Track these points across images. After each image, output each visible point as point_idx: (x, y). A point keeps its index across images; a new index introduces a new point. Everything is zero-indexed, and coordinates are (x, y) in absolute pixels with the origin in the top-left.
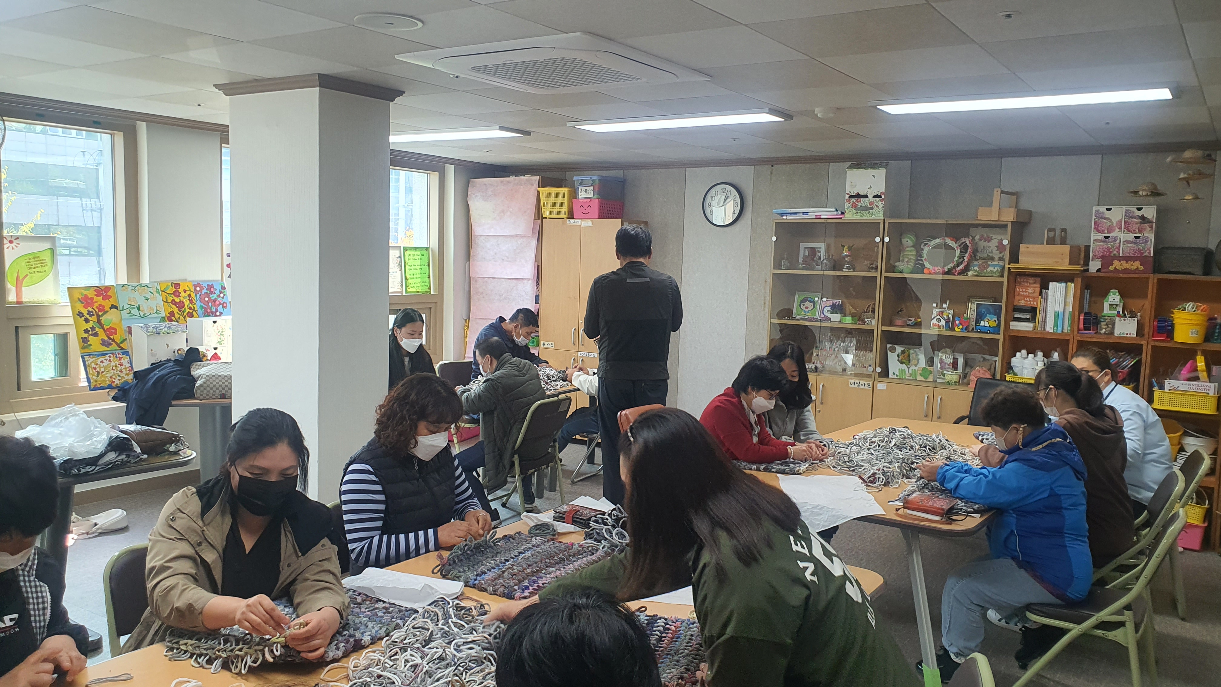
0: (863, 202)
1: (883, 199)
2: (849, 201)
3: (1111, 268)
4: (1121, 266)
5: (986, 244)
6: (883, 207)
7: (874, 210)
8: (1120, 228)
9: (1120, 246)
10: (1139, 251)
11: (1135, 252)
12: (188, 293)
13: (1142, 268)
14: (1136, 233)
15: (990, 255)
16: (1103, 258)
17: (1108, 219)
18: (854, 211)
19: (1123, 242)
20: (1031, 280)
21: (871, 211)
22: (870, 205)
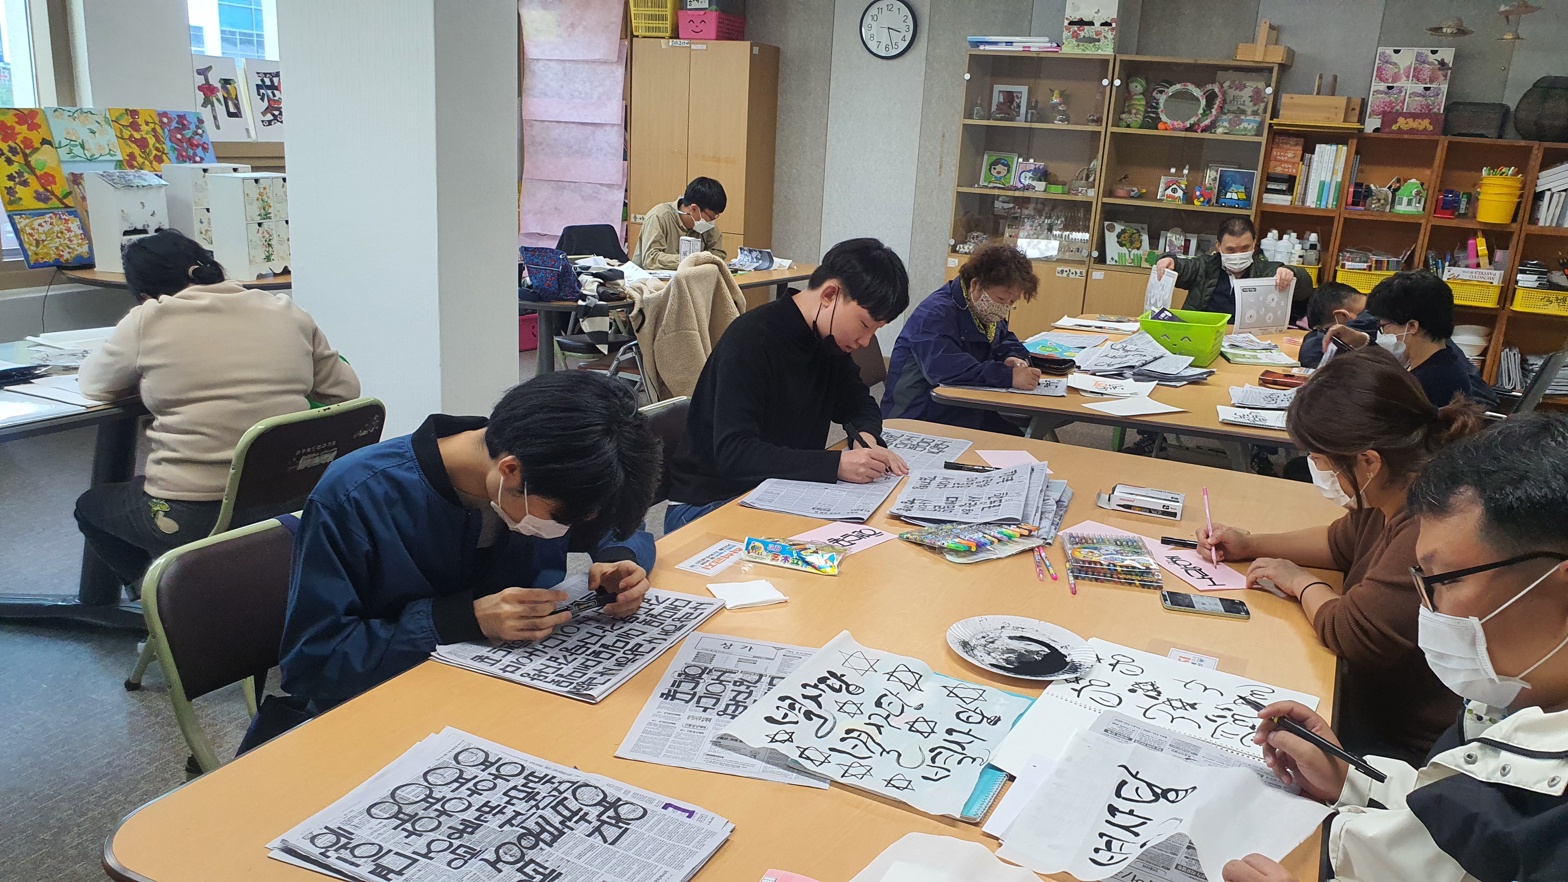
0: (1087, 31)
1: (1113, 29)
2: (1068, 30)
3: (1394, 127)
4: (1406, 125)
5: (1237, 93)
6: (1113, 39)
8: (1408, 77)
9: (1405, 99)
10: (1428, 105)
11: (1422, 108)
12: (152, 126)
13: (1431, 128)
14: (1426, 84)
15: (1241, 107)
16: (1384, 114)
17: (1395, 64)
18: (1074, 42)
19: (1410, 94)
20: (1293, 141)
21: (1097, 43)
22: (1097, 35)
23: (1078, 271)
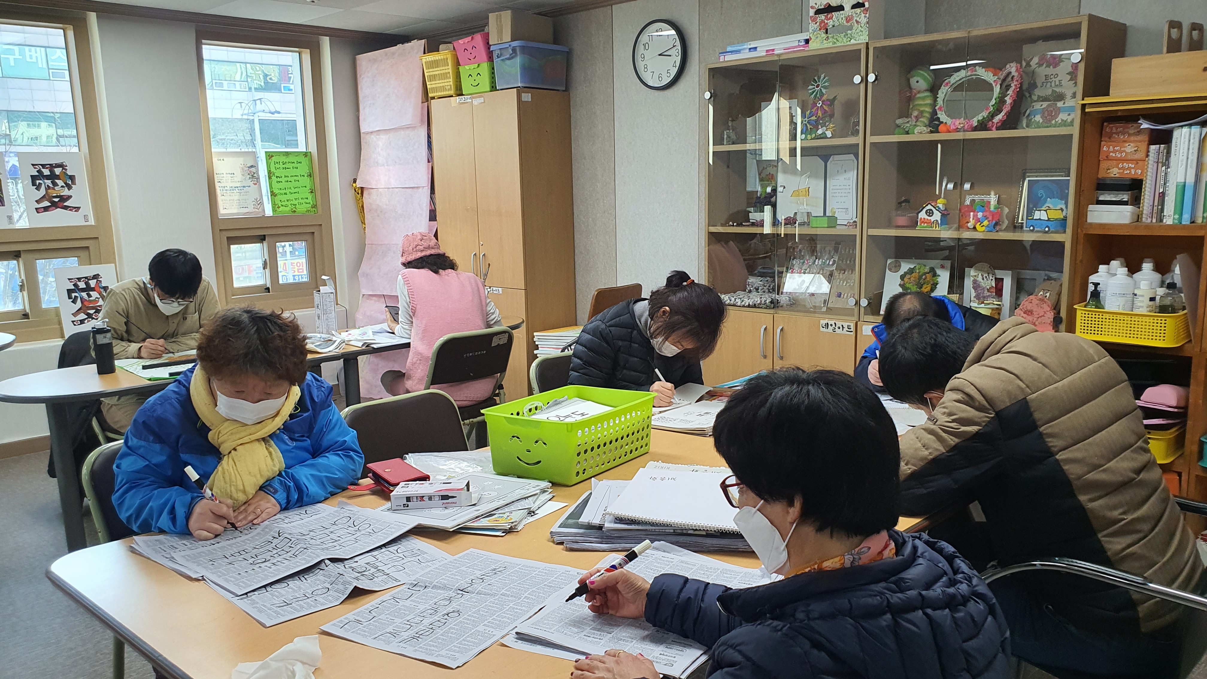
0: (837, 18)
1: (867, 10)
2: (814, 20)
5: (1050, 71)
6: (868, 23)
7: (854, 31)
15: (1057, 90)
18: (823, 35)
20: (1131, 126)
21: (849, 32)
22: (847, 22)
23: (845, 326)
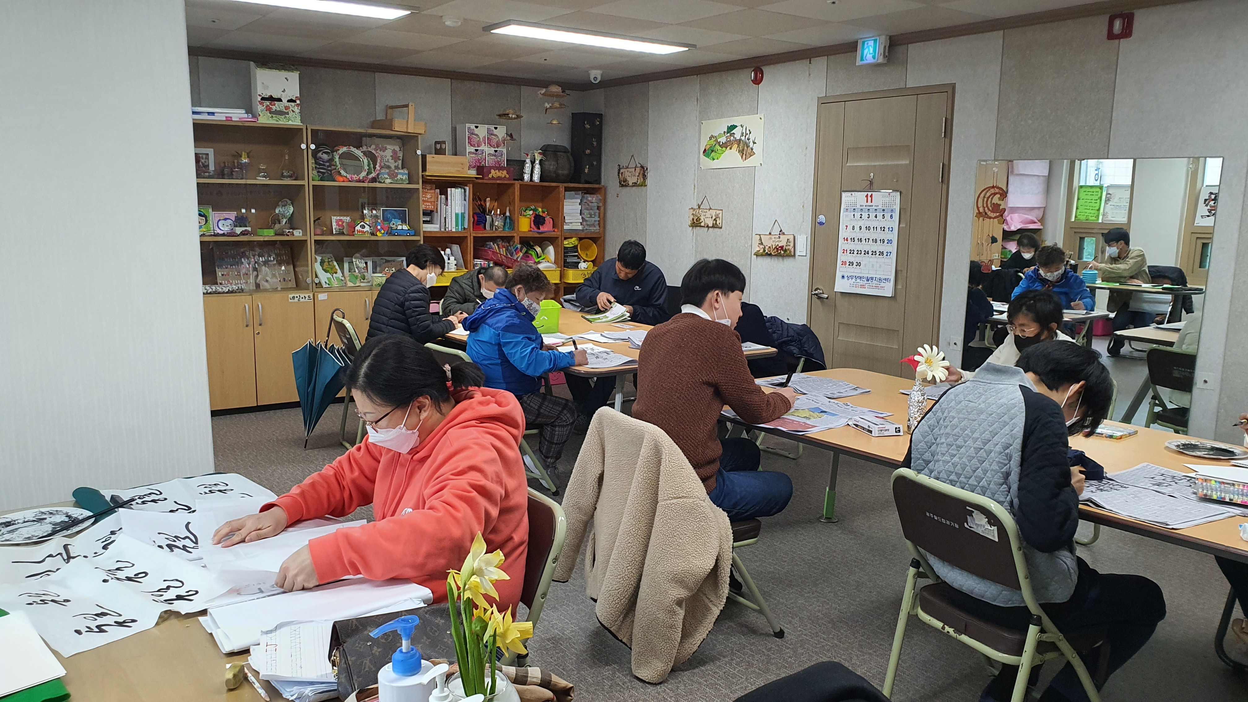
0: (277, 106)
1: (298, 105)
2: (262, 104)
3: (490, 176)
4: (496, 175)
5: (382, 153)
6: (300, 113)
7: (290, 115)
8: (485, 143)
9: (486, 158)
10: (498, 162)
13: (507, 176)
14: (495, 148)
15: (387, 163)
17: (477, 135)
18: (269, 114)
19: (488, 154)
20: (430, 186)
21: (287, 115)
22: (285, 109)
23: (307, 296)
